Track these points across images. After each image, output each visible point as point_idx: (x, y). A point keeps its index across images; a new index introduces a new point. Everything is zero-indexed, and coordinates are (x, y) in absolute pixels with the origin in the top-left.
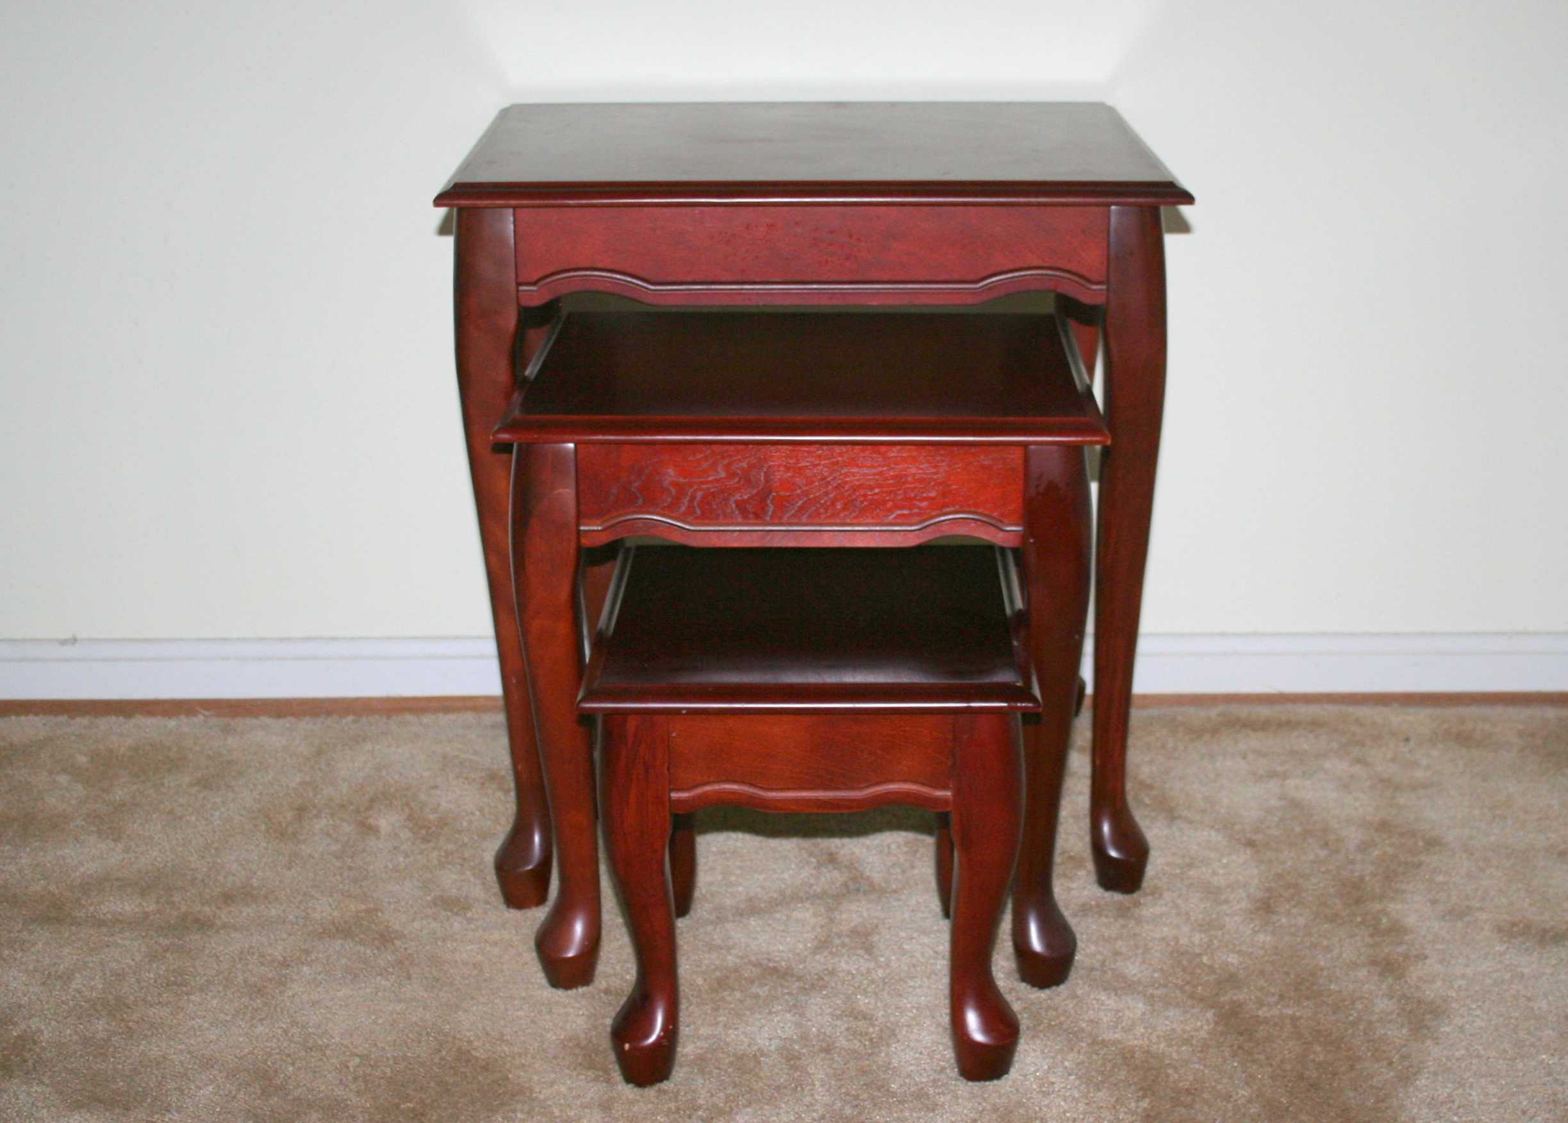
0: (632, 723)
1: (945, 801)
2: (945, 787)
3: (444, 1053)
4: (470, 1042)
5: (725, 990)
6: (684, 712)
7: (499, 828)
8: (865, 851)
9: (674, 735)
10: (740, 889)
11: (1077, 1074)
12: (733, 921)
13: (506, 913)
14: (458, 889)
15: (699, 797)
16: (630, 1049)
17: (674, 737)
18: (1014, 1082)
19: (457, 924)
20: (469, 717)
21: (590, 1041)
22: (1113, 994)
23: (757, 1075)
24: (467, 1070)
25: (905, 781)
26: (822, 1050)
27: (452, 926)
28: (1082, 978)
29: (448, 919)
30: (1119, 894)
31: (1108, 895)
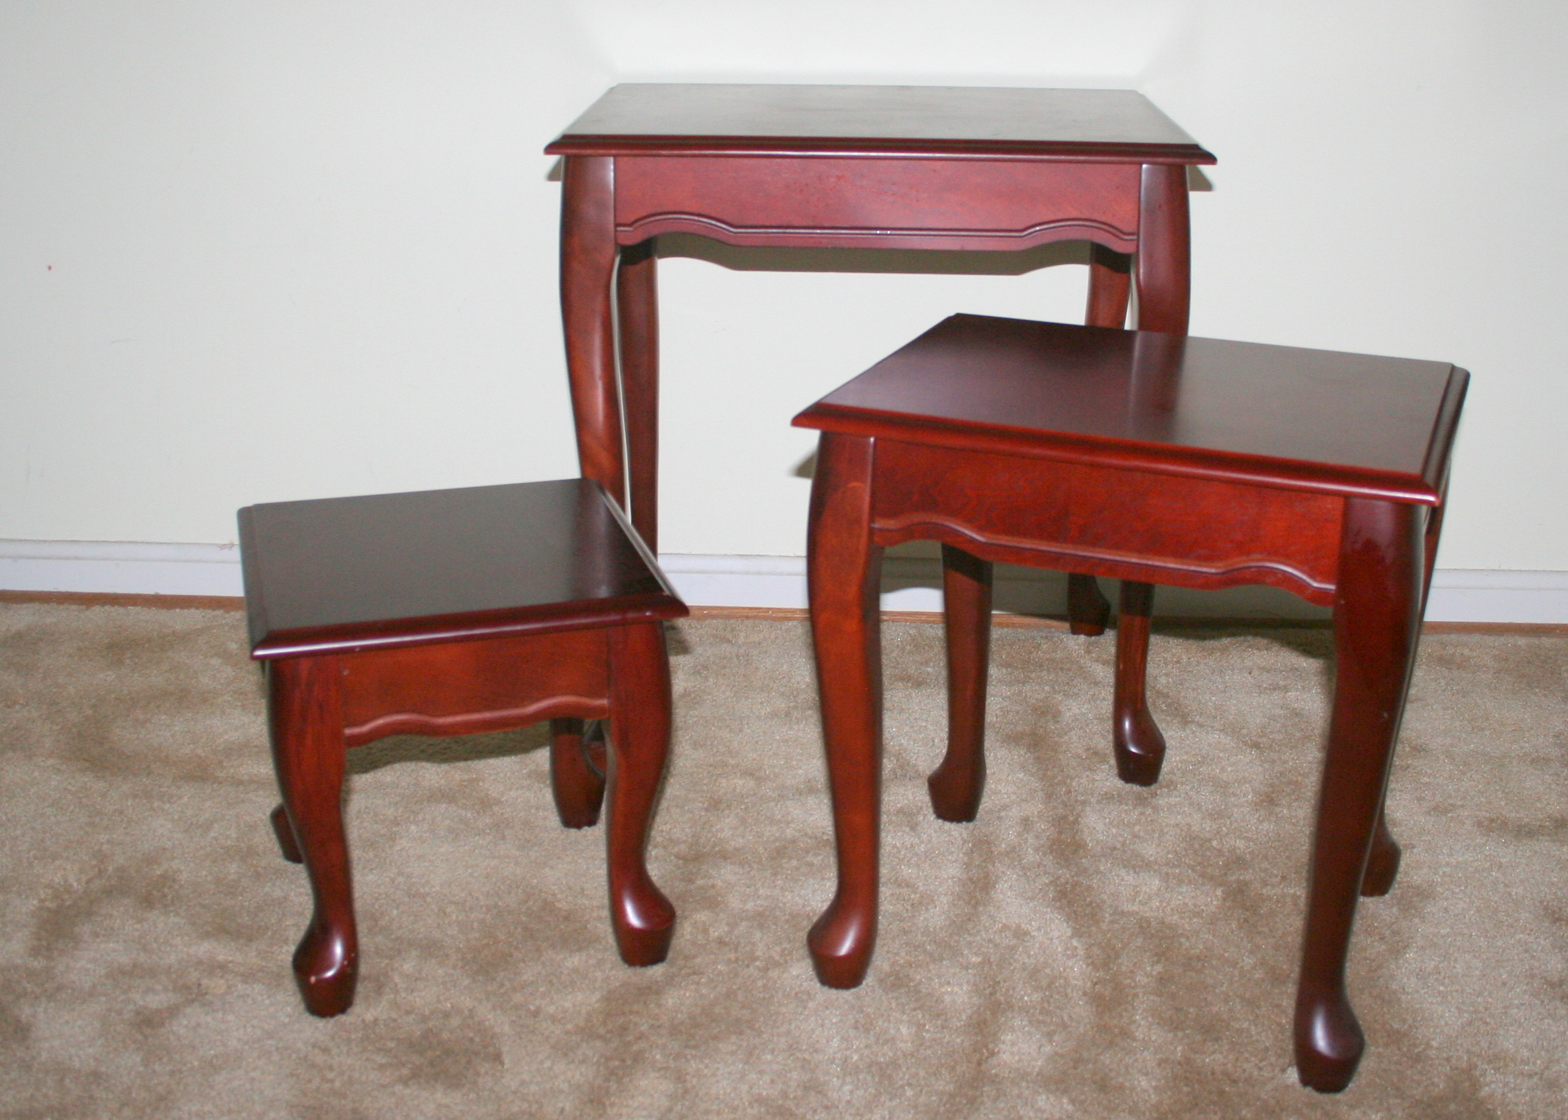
0: (304, 667)
1: (602, 709)
2: (601, 697)
6: (357, 649)
9: (346, 673)
15: (373, 731)
17: (346, 676)
22: (1132, 871)
30: (1138, 787)
31: (1128, 786)
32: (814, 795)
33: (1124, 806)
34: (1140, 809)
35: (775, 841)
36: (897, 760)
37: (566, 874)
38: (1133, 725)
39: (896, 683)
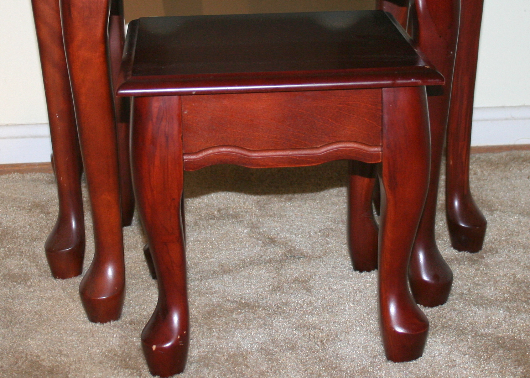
0: (156, 105)
1: (376, 155)
2: (376, 146)
3: (20, 364)
4: (38, 356)
5: (214, 317)
6: (194, 93)
7: (43, 234)
8: (294, 236)
9: (185, 113)
10: (214, 260)
11: (469, 354)
12: (212, 278)
13: (55, 281)
14: (19, 269)
15: (203, 158)
16: (156, 348)
17: (186, 114)
18: (427, 361)
19: (21, 289)
20: (16, 176)
21: (124, 351)
22: (481, 308)
23: (246, 365)
24: (38, 373)
25: (350, 141)
26: (290, 349)
27: (17, 290)
28: (457, 299)
29: (14, 287)
30: (469, 253)
31: (462, 253)
32: (228, 274)
33: (462, 266)
34: (476, 267)
35: (205, 306)
36: (286, 247)
37: (45, 342)
38: (461, 203)
39: (272, 199)
